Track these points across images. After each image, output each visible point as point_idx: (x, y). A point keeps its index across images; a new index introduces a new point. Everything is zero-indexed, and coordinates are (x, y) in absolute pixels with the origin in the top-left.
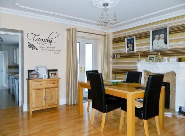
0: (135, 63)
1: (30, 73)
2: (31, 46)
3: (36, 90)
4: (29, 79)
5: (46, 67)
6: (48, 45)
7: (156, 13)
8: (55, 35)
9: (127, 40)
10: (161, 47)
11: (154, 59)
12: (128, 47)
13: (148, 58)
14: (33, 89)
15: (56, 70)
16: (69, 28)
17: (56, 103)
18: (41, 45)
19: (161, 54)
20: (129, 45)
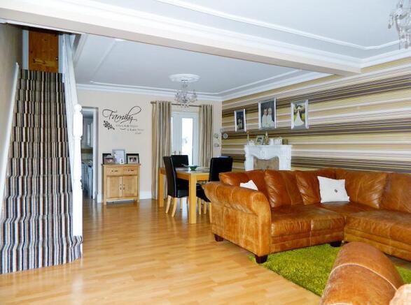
0: (243, 146)
1: (105, 157)
2: (107, 125)
3: (111, 176)
4: (104, 163)
5: (124, 151)
6: (128, 122)
7: (272, 78)
8: (136, 110)
9: (237, 113)
10: (270, 125)
11: (262, 141)
12: (238, 124)
13: (257, 139)
14: (108, 176)
15: (137, 155)
16: (154, 100)
17: (136, 194)
18: (119, 123)
19: (269, 134)
20: (239, 120)
